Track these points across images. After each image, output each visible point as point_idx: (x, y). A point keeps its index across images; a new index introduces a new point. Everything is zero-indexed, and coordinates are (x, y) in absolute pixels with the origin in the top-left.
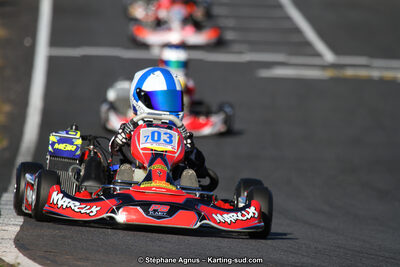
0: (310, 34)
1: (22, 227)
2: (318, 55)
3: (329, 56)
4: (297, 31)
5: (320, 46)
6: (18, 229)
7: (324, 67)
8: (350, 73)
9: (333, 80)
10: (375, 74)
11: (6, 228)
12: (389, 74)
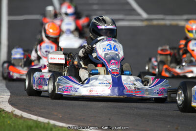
0: (135, 5)
1: (10, 96)
2: (139, 15)
3: (145, 15)
4: (128, 4)
5: (140, 10)
6: (9, 97)
7: (142, 20)
8: (155, 22)
9: (147, 26)
10: (168, 23)
11: (3, 97)
12: (174, 23)
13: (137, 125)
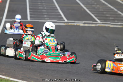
0: (63, 16)
2: (64, 20)
3: (66, 21)
4: (60, 15)
5: (65, 18)
7: (64, 23)
8: (70, 24)
9: (66, 25)
10: (75, 24)
12: (78, 24)
13: (25, 74)
